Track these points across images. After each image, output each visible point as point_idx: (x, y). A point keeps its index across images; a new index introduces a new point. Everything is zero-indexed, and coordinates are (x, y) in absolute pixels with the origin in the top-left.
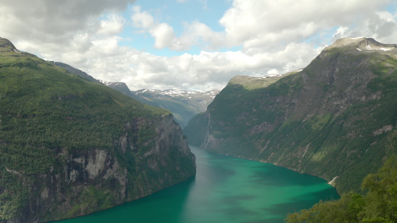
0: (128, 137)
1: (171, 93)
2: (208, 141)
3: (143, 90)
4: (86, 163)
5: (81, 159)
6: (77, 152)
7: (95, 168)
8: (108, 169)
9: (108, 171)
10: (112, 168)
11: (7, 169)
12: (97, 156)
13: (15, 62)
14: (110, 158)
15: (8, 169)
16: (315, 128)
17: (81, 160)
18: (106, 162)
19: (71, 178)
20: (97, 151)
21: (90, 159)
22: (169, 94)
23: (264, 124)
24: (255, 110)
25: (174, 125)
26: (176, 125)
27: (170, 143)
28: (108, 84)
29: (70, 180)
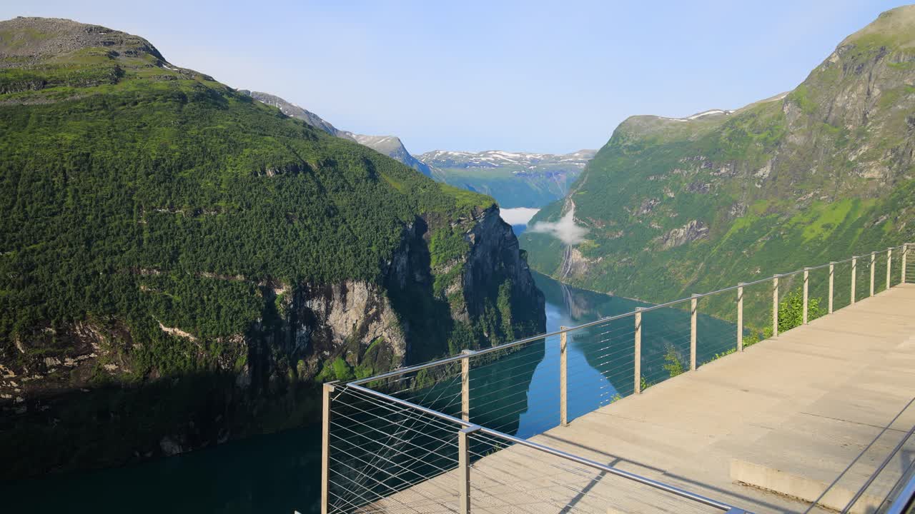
0: (410, 255)
1: (493, 158)
2: (570, 264)
3: (435, 152)
4: (328, 311)
5: (318, 302)
6: (309, 288)
7: (345, 321)
8: (372, 322)
9: (372, 327)
10: (379, 320)
11: (163, 327)
12: (349, 296)
13: (168, 93)
14: (376, 299)
15: (165, 325)
16: (812, 236)
17: (317, 304)
18: (368, 308)
19: (297, 343)
20: (348, 284)
21: (336, 302)
22: (489, 160)
23: (692, 227)
24: (672, 195)
25: (502, 230)
26: (505, 229)
27: (494, 267)
28: (363, 139)
29: (297, 346)
